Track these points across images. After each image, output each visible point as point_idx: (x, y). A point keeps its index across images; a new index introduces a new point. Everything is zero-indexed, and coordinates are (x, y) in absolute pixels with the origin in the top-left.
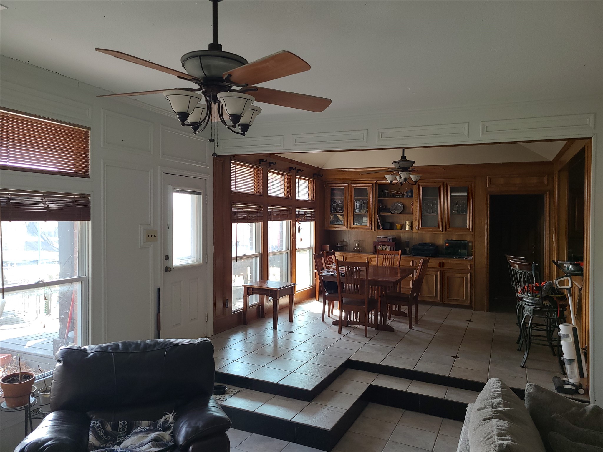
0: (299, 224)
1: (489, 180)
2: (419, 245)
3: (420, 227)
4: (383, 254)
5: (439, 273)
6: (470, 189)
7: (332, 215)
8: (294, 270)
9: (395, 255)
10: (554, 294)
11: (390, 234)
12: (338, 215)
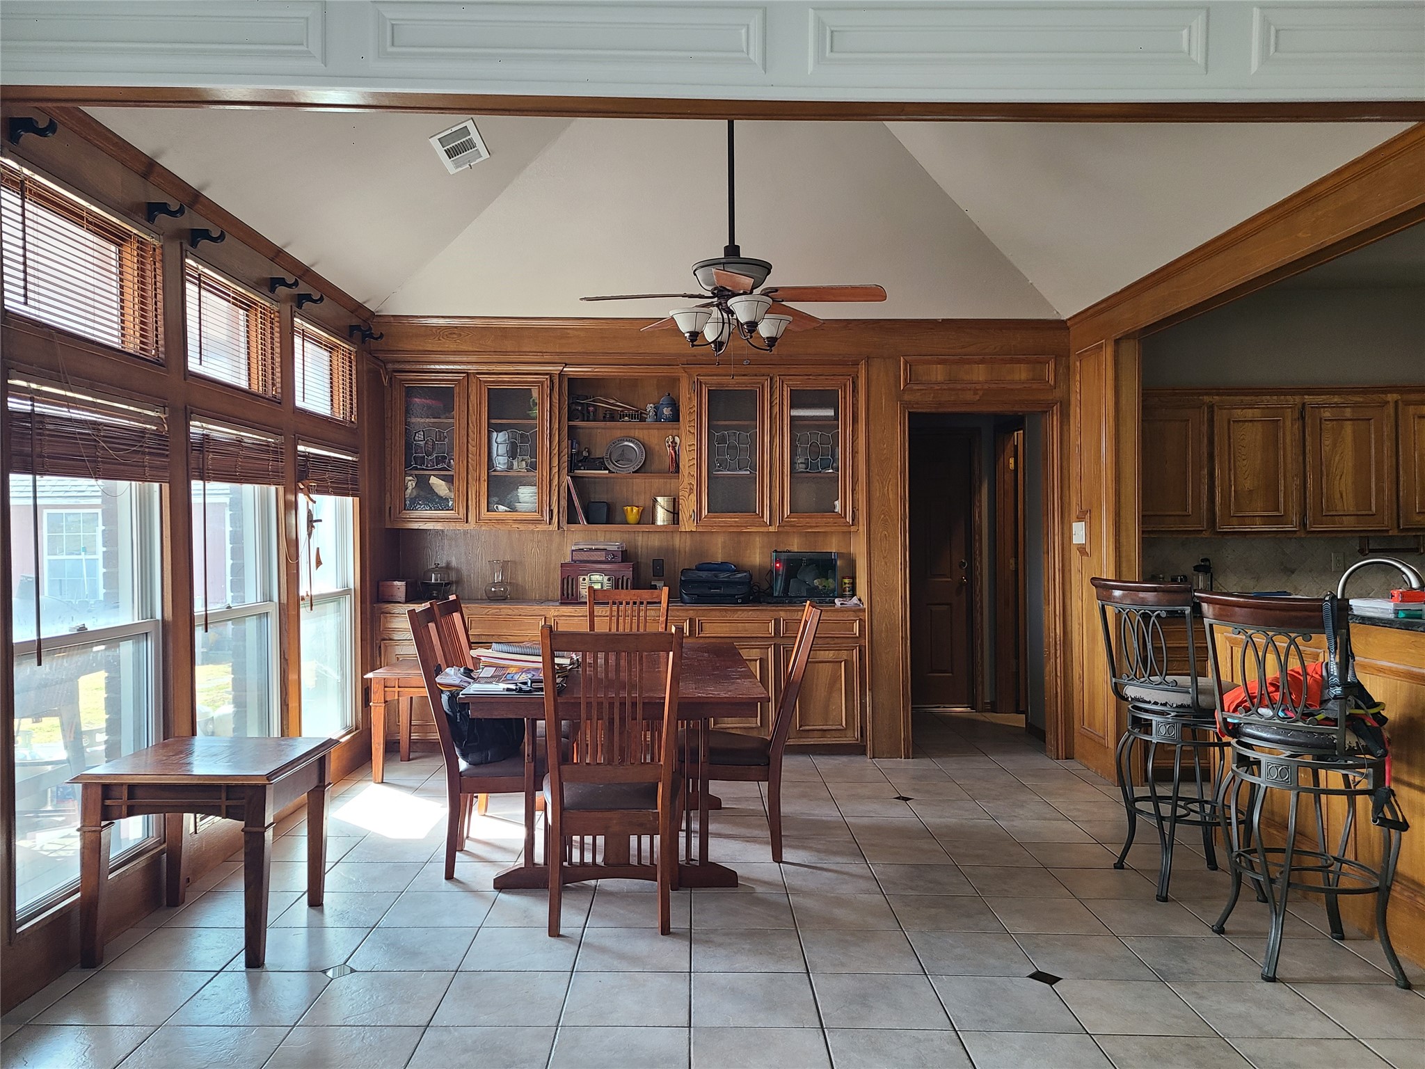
0: (310, 503)
1: (905, 369)
2: (699, 568)
3: (705, 512)
4: (611, 601)
5: (771, 652)
6: (845, 398)
7: (411, 478)
8: (292, 677)
9: (648, 603)
10: (1363, 705)
11: (608, 538)
12: (433, 480)
